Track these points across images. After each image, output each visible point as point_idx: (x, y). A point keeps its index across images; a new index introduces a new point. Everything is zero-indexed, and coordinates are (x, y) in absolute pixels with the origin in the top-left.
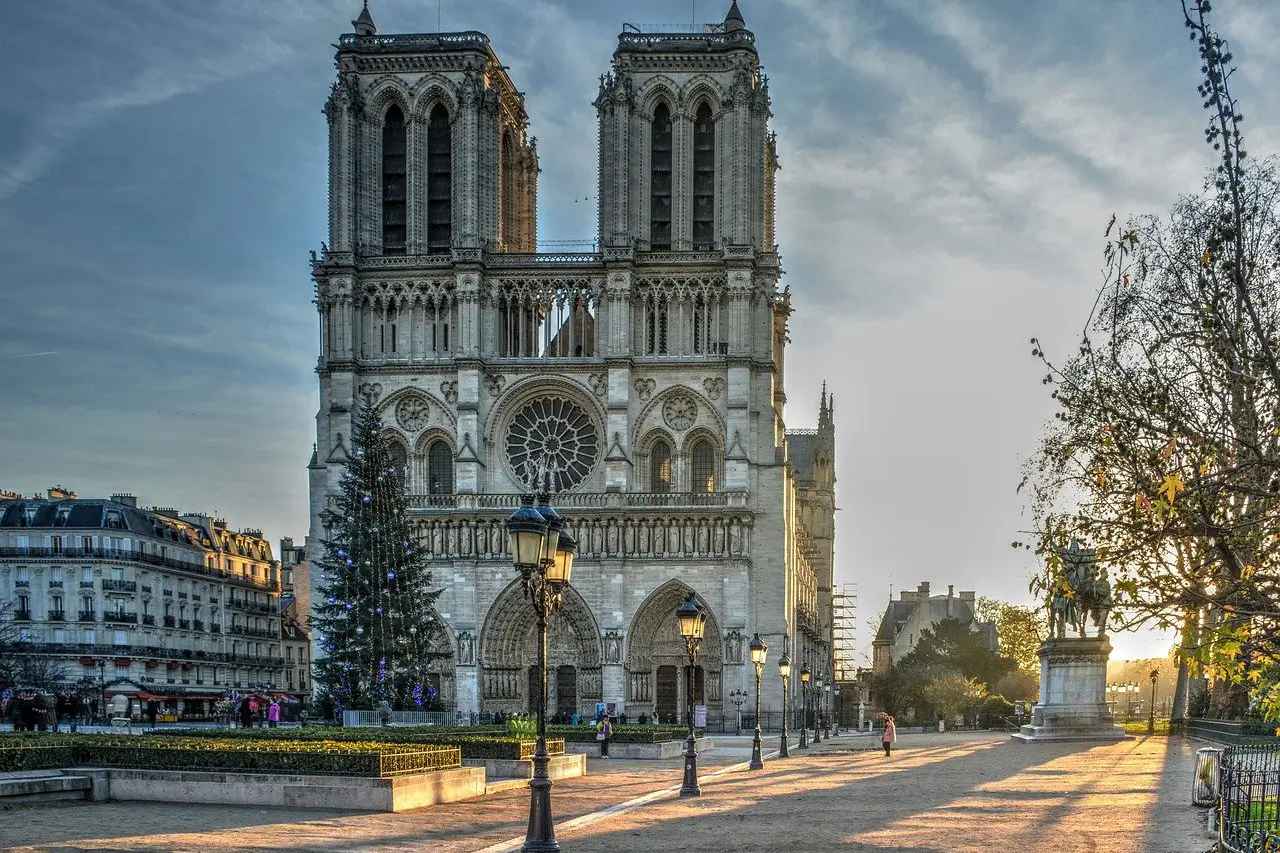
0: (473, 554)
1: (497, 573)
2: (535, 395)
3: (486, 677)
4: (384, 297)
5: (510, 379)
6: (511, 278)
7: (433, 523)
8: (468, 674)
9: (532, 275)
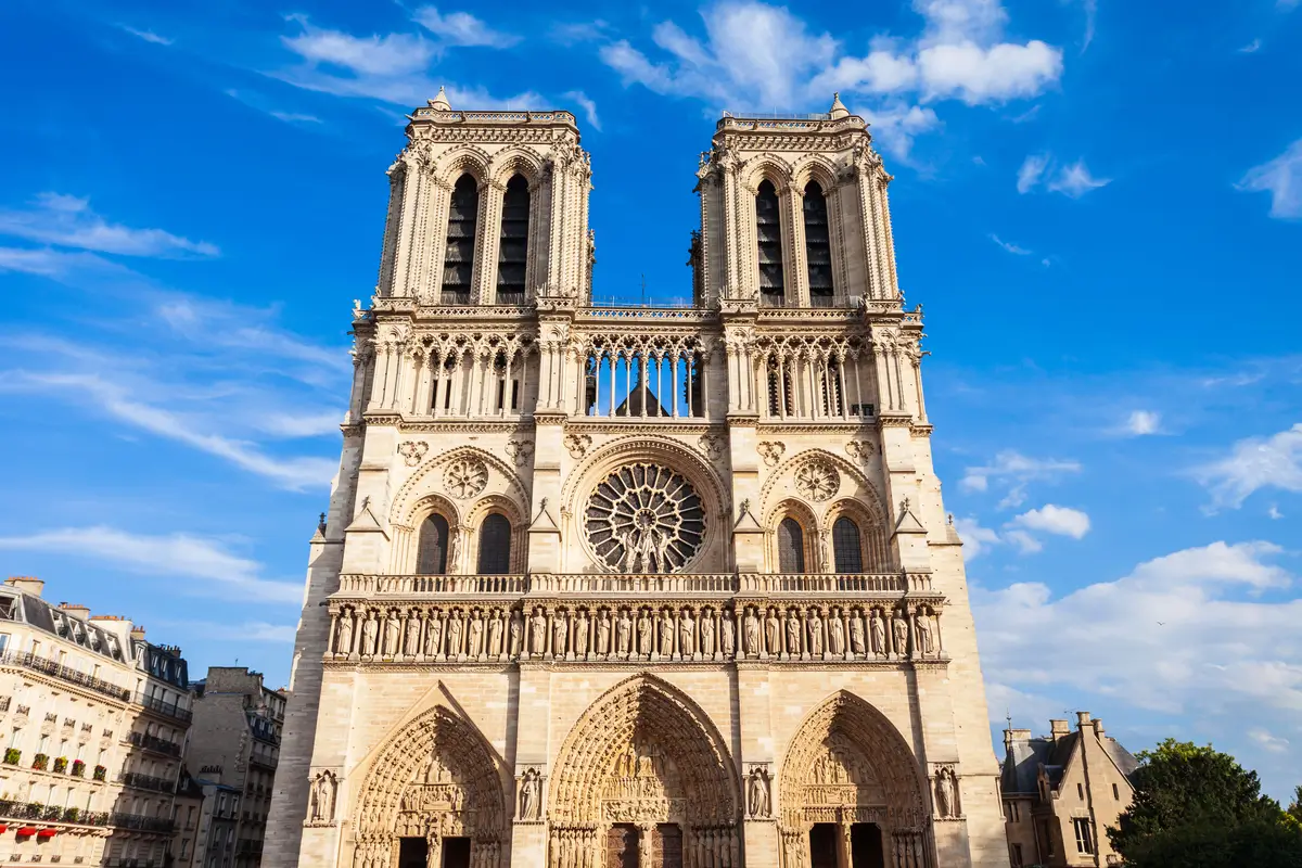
0: (549, 653)
1: (582, 680)
2: (625, 460)
3: (555, 841)
4: (443, 349)
5: (599, 439)
6: (602, 333)
7: (492, 611)
8: (530, 836)
9: (628, 329)
